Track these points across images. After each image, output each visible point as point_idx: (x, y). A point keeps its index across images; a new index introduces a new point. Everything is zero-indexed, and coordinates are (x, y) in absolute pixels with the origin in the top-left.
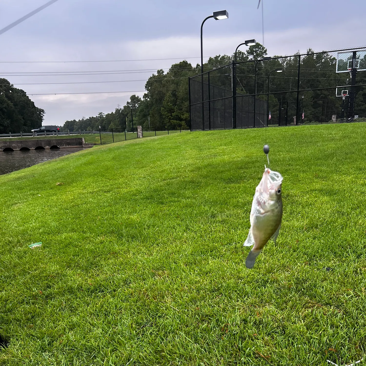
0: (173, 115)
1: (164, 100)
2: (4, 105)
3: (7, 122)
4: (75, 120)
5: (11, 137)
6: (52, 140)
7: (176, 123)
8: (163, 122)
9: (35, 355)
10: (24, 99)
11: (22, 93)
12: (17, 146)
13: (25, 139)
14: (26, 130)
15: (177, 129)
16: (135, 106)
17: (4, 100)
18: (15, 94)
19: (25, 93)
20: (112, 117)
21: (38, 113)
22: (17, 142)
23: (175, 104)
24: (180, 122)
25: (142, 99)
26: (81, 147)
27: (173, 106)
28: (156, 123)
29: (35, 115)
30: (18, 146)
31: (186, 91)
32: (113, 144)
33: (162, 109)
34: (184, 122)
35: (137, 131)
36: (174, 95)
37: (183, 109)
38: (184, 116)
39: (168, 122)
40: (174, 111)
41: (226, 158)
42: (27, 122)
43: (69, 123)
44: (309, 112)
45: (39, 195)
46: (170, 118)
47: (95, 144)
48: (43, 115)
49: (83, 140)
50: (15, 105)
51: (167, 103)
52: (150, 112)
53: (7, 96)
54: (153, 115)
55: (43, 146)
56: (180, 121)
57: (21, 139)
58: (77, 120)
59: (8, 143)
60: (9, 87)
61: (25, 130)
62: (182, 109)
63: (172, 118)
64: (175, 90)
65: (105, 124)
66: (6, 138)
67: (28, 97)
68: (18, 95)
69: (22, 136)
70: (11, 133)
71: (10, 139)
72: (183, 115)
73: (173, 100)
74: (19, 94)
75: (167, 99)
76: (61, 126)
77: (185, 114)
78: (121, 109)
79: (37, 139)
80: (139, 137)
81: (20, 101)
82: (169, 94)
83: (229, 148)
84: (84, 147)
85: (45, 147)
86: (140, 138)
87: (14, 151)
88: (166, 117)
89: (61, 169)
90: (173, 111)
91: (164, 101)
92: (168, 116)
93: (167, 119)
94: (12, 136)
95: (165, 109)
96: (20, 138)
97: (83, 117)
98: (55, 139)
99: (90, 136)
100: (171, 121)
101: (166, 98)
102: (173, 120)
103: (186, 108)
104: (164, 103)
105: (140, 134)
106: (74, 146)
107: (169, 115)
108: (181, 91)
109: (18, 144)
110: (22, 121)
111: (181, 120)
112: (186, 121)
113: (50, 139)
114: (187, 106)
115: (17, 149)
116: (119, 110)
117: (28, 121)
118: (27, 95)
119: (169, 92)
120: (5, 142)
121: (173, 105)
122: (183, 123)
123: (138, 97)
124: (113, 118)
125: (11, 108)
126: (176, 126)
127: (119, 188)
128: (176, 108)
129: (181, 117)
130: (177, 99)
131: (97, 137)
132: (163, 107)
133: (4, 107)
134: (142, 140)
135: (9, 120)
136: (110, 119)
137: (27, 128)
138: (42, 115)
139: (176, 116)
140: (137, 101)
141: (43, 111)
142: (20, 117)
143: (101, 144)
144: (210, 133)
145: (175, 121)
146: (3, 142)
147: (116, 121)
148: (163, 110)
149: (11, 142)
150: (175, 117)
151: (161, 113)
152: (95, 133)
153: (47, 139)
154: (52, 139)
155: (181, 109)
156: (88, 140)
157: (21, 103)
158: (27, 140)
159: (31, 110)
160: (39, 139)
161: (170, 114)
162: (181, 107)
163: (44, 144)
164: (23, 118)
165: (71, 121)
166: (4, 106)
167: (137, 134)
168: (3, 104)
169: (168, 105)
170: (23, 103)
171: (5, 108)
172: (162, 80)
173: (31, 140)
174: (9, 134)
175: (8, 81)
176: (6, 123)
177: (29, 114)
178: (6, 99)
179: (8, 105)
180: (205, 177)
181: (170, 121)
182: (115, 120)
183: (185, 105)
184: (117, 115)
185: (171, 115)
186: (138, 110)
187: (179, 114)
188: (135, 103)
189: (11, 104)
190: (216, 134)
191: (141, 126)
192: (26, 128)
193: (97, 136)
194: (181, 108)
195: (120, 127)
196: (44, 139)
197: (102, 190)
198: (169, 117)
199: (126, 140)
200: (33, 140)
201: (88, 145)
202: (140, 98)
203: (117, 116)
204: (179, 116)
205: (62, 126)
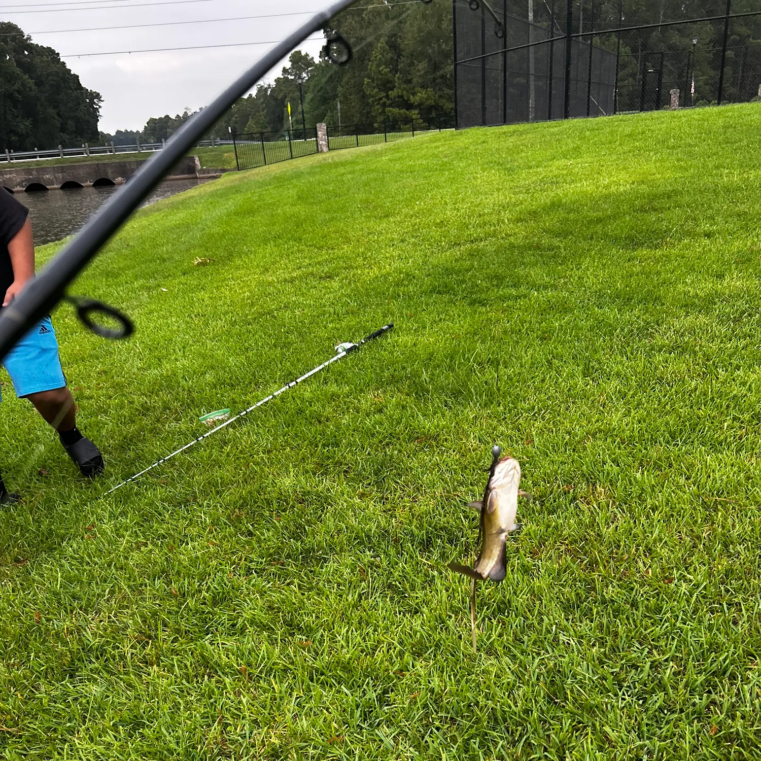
0: (390, 97)
1: (369, 60)
2: (15, 84)
3: (24, 125)
4: (167, 116)
5: (38, 159)
6: (129, 163)
7: (400, 114)
8: (368, 113)
9: (355, 735)
10: (56, 69)
11: (51, 55)
12: (54, 180)
13: (71, 162)
14: (67, 141)
15: (400, 130)
16: (300, 78)
17: (14, 73)
18: (37, 60)
19: (58, 54)
20: (249, 107)
21: (88, 101)
22: (55, 170)
23: (395, 70)
24: (408, 113)
25: (317, 60)
26: (193, 178)
27: (391, 75)
28: (353, 116)
29: (82, 107)
30: (56, 178)
31: (421, 34)
32: (264, 167)
33: (365, 83)
34: (416, 112)
35: (316, 136)
36: (393, 46)
37: (415, 80)
38: (417, 98)
39: (380, 113)
40: (394, 87)
41: (587, 187)
42: (66, 124)
43: (155, 124)
44: (704, 78)
45: (164, 290)
46: (385, 103)
47: (224, 171)
48: (100, 107)
49: (197, 162)
50: (39, 83)
51: (378, 66)
52: (340, 89)
53: (20, 64)
54: (346, 98)
55: (110, 176)
56: (408, 110)
57: (60, 163)
58: (173, 117)
59: (34, 172)
60: (22, 42)
61: (65, 141)
62: (411, 79)
63: (388, 102)
64: (395, 35)
65: (236, 123)
66: (28, 162)
67: (64, 63)
68: (42, 61)
69: (62, 154)
70: (38, 150)
71: (38, 163)
72: (414, 94)
73: (392, 59)
74: (45, 59)
75: (376, 57)
76: (138, 132)
77: (419, 92)
78: (269, 85)
79: (96, 162)
80: (320, 150)
81: (48, 75)
82: (382, 43)
83: (580, 165)
84: (201, 178)
85: (114, 179)
86: (322, 151)
87: (48, 189)
88: (376, 100)
89: (186, 227)
90: (391, 86)
91: (370, 63)
92: (381, 99)
93: (377, 107)
94: (41, 157)
95: (373, 81)
96: (58, 161)
97: (186, 109)
98: (134, 159)
99: (212, 151)
100: (387, 109)
101: (376, 54)
102: (391, 109)
103: (420, 76)
104: (372, 66)
105: (324, 143)
106: (178, 177)
107: (381, 96)
108: (410, 35)
109: (57, 175)
110: (57, 122)
111: (409, 106)
112: (421, 109)
113: (123, 160)
114: (423, 72)
115: (56, 186)
116: (266, 89)
117: (70, 122)
118: (61, 60)
119: (382, 40)
120: (28, 171)
121: (391, 71)
122: (414, 114)
123: (307, 55)
124: (252, 108)
125: (31, 90)
126: (399, 123)
127: (351, 267)
128: (399, 78)
129: (409, 99)
130: (398, 57)
131: (226, 154)
132: (369, 77)
133: (17, 91)
134: (327, 156)
135: (28, 119)
136: (246, 110)
137: (68, 137)
138: (97, 105)
139: (399, 97)
140: (305, 65)
141: (98, 96)
142: (51, 111)
143: (239, 170)
144: (511, 130)
145: (396, 110)
146: (24, 170)
147: (260, 116)
148: (368, 83)
149: (42, 170)
150: (397, 99)
151: (364, 92)
152: (222, 144)
153: (117, 161)
154: (129, 160)
155: (410, 81)
156: (207, 161)
157: (50, 78)
158: (74, 164)
159: (73, 95)
160: (100, 162)
161: (383, 94)
162: (409, 74)
163: (112, 172)
164: (58, 115)
165: (160, 119)
166: (15, 87)
167: (315, 143)
168: (13, 82)
169: (380, 72)
170: (55, 78)
171: (19, 92)
172: (363, 10)
173: (84, 163)
174: (34, 150)
175: (19, 27)
176: (22, 126)
177: (70, 105)
178: (18, 71)
179: (23, 84)
180: (563, 234)
181: (383, 112)
182: (257, 114)
183: (419, 71)
184: (262, 100)
185: (387, 97)
186: (309, 87)
187: (405, 92)
188: (301, 70)
189: (31, 83)
190: (526, 132)
191: (324, 124)
192: (65, 137)
193: (227, 150)
194: (409, 77)
195: (269, 129)
196: (110, 161)
197: (312, 274)
198: (381, 102)
199: (292, 158)
200: (86, 163)
201: (209, 173)
202: (313, 58)
203: (262, 103)
204: (405, 98)
205: (141, 130)
